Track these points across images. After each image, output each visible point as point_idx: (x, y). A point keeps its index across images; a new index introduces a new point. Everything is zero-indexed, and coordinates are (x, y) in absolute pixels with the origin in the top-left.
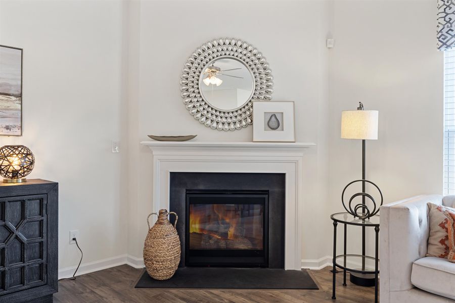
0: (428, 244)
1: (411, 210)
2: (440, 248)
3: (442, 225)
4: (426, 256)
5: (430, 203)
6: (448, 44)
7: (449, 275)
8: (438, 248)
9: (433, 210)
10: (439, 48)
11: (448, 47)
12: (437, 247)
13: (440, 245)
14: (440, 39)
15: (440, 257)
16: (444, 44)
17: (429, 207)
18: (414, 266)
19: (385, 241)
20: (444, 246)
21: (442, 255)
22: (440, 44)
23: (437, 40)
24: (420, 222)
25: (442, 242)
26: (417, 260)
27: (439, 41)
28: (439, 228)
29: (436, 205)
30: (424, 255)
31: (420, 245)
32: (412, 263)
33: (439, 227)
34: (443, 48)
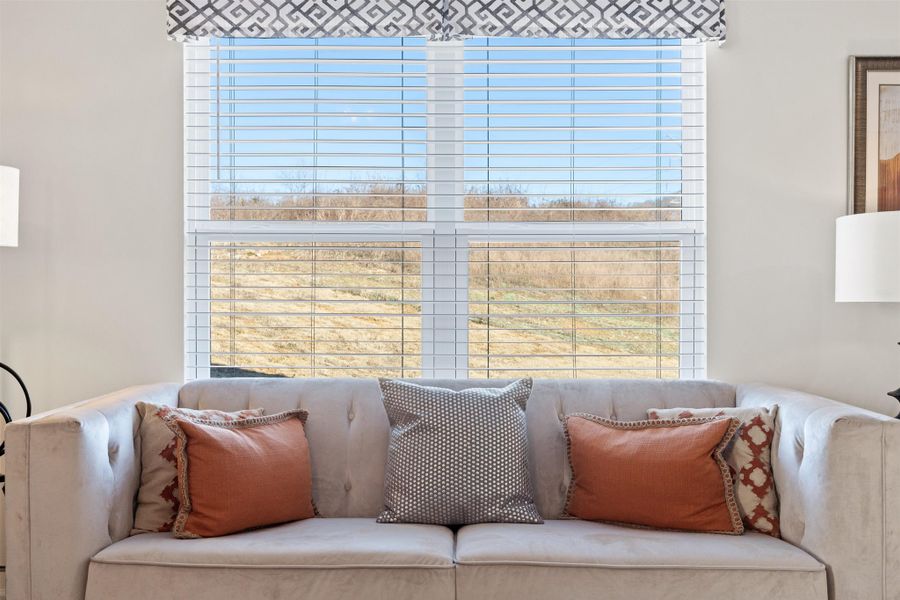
0: (137, 503)
1: (86, 427)
2: (162, 510)
3: (168, 454)
4: (130, 536)
5: (142, 403)
6: (190, 25)
7: (168, 571)
8: (157, 511)
9: (149, 418)
10: (170, 33)
11: (189, 32)
12: (155, 508)
13: (162, 502)
14: (173, 12)
15: (160, 531)
16: (182, 25)
17: (140, 411)
18: (92, 567)
19: (20, 518)
20: (171, 504)
21: (165, 525)
22: (174, 24)
23: (167, 12)
24: (113, 452)
25: (167, 494)
26: (102, 549)
27: (171, 15)
28: (161, 461)
29: (154, 407)
30: (126, 533)
31: (112, 512)
32: (88, 562)
33: (161, 457)
34: (180, 35)
